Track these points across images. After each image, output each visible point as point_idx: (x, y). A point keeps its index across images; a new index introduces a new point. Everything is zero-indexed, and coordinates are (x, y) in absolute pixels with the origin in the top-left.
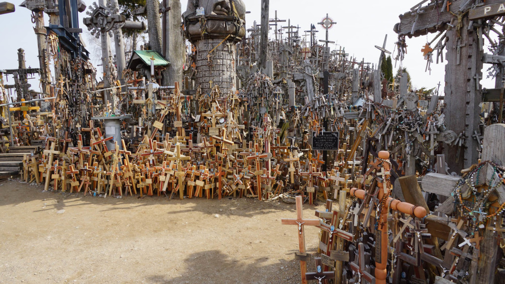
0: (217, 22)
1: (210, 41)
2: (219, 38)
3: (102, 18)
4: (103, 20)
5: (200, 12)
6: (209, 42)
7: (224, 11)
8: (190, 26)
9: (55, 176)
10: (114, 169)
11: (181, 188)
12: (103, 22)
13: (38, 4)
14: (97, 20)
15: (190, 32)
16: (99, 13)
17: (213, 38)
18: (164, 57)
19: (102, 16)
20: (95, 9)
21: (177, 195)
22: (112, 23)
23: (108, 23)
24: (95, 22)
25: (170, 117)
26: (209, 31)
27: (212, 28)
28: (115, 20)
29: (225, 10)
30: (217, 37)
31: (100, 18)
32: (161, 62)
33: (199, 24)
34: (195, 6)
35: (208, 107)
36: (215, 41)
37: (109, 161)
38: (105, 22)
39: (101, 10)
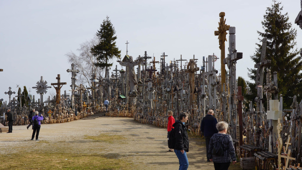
9: (111, 115)
10: (119, 114)
11: (127, 116)
18: (125, 96)
21: (127, 117)
25: (126, 108)
32: (125, 97)
35: (131, 106)
37: (118, 113)
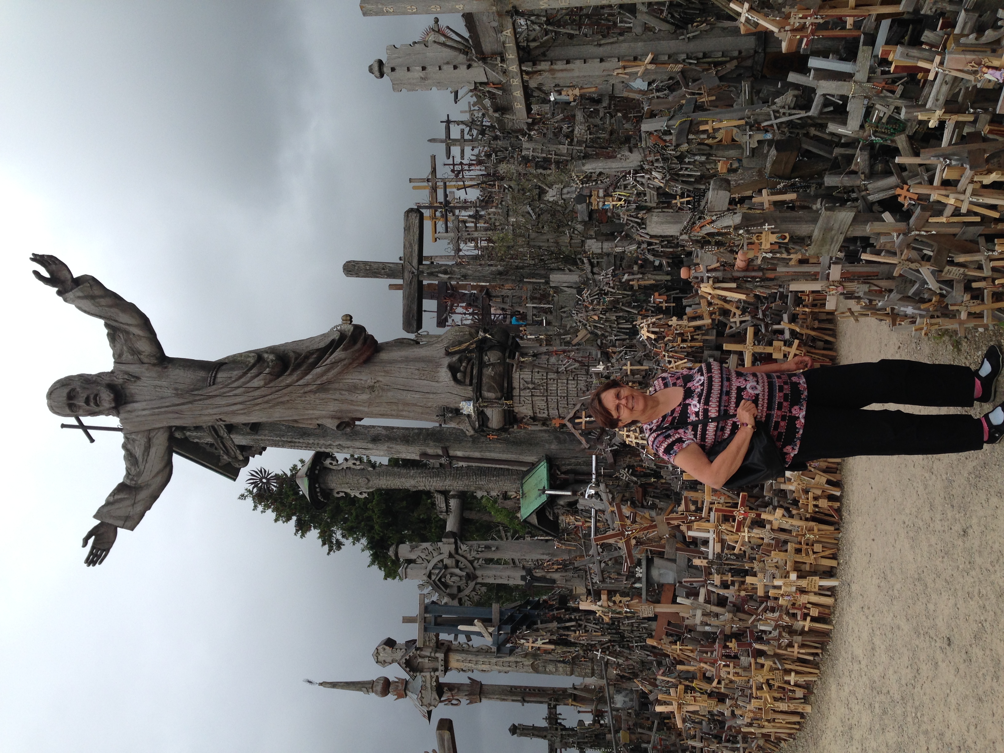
0: (485, 380)
1: (516, 392)
2: (512, 377)
3: (448, 576)
4: (452, 575)
5: (468, 408)
6: (518, 394)
7: (466, 368)
8: (490, 425)
12: (456, 575)
13: (428, 685)
14: (452, 586)
15: (501, 425)
16: (440, 580)
17: (511, 388)
19: (444, 576)
20: (430, 588)
22: (458, 557)
23: (457, 566)
24: (455, 591)
26: (499, 395)
27: (494, 388)
28: (453, 552)
29: (464, 364)
30: (510, 383)
31: (449, 580)
32: (541, 473)
33: (489, 412)
34: (457, 415)
36: (516, 384)
38: (457, 571)
39: (433, 577)
